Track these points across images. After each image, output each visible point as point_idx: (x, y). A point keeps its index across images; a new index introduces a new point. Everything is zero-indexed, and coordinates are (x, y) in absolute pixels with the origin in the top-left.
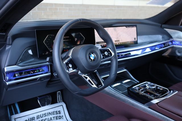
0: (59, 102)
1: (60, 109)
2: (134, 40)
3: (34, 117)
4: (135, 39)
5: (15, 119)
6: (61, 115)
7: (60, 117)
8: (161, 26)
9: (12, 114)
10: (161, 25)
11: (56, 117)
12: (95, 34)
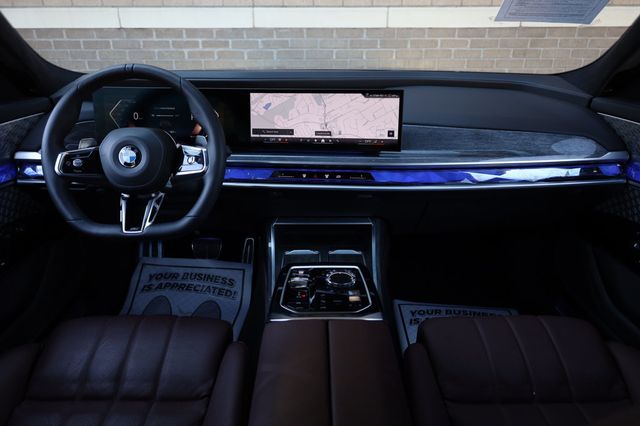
0: (245, 262)
1: (237, 276)
2: (386, 137)
3: (178, 274)
4: (391, 133)
5: (144, 265)
6: (233, 290)
7: (229, 293)
8: (590, 101)
9: (146, 254)
10: (587, 96)
11: (220, 289)
12: (252, 107)
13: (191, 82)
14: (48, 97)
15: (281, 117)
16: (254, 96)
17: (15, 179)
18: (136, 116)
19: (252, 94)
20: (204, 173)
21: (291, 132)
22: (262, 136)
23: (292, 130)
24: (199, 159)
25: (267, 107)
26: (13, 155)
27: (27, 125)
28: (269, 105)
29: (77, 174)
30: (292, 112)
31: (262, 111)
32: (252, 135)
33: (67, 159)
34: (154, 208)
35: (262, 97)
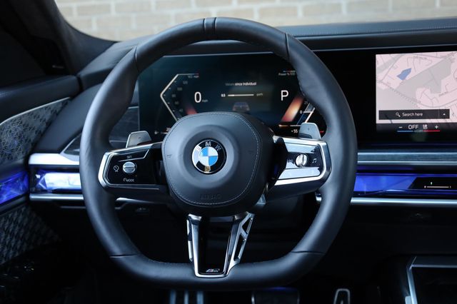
12: (379, 76)
13: (304, 42)
14: (75, 74)
15: (428, 91)
16: (381, 59)
17: (27, 194)
18: (198, 97)
19: (378, 57)
20: (323, 181)
21: (445, 113)
22: (395, 121)
23: (447, 112)
24: (313, 159)
25: (403, 75)
26: (27, 158)
27: (48, 116)
28: (407, 72)
29: (128, 185)
30: (447, 82)
31: (396, 83)
32: (378, 121)
33: (115, 161)
34: (241, 238)
35: (396, 60)
